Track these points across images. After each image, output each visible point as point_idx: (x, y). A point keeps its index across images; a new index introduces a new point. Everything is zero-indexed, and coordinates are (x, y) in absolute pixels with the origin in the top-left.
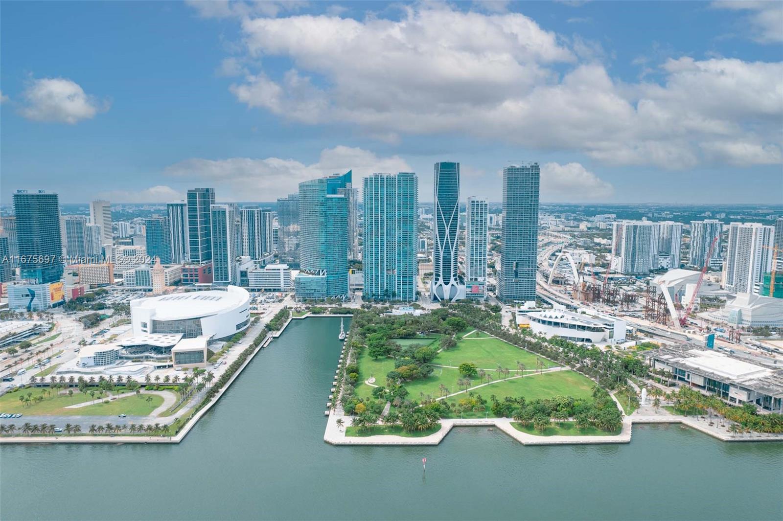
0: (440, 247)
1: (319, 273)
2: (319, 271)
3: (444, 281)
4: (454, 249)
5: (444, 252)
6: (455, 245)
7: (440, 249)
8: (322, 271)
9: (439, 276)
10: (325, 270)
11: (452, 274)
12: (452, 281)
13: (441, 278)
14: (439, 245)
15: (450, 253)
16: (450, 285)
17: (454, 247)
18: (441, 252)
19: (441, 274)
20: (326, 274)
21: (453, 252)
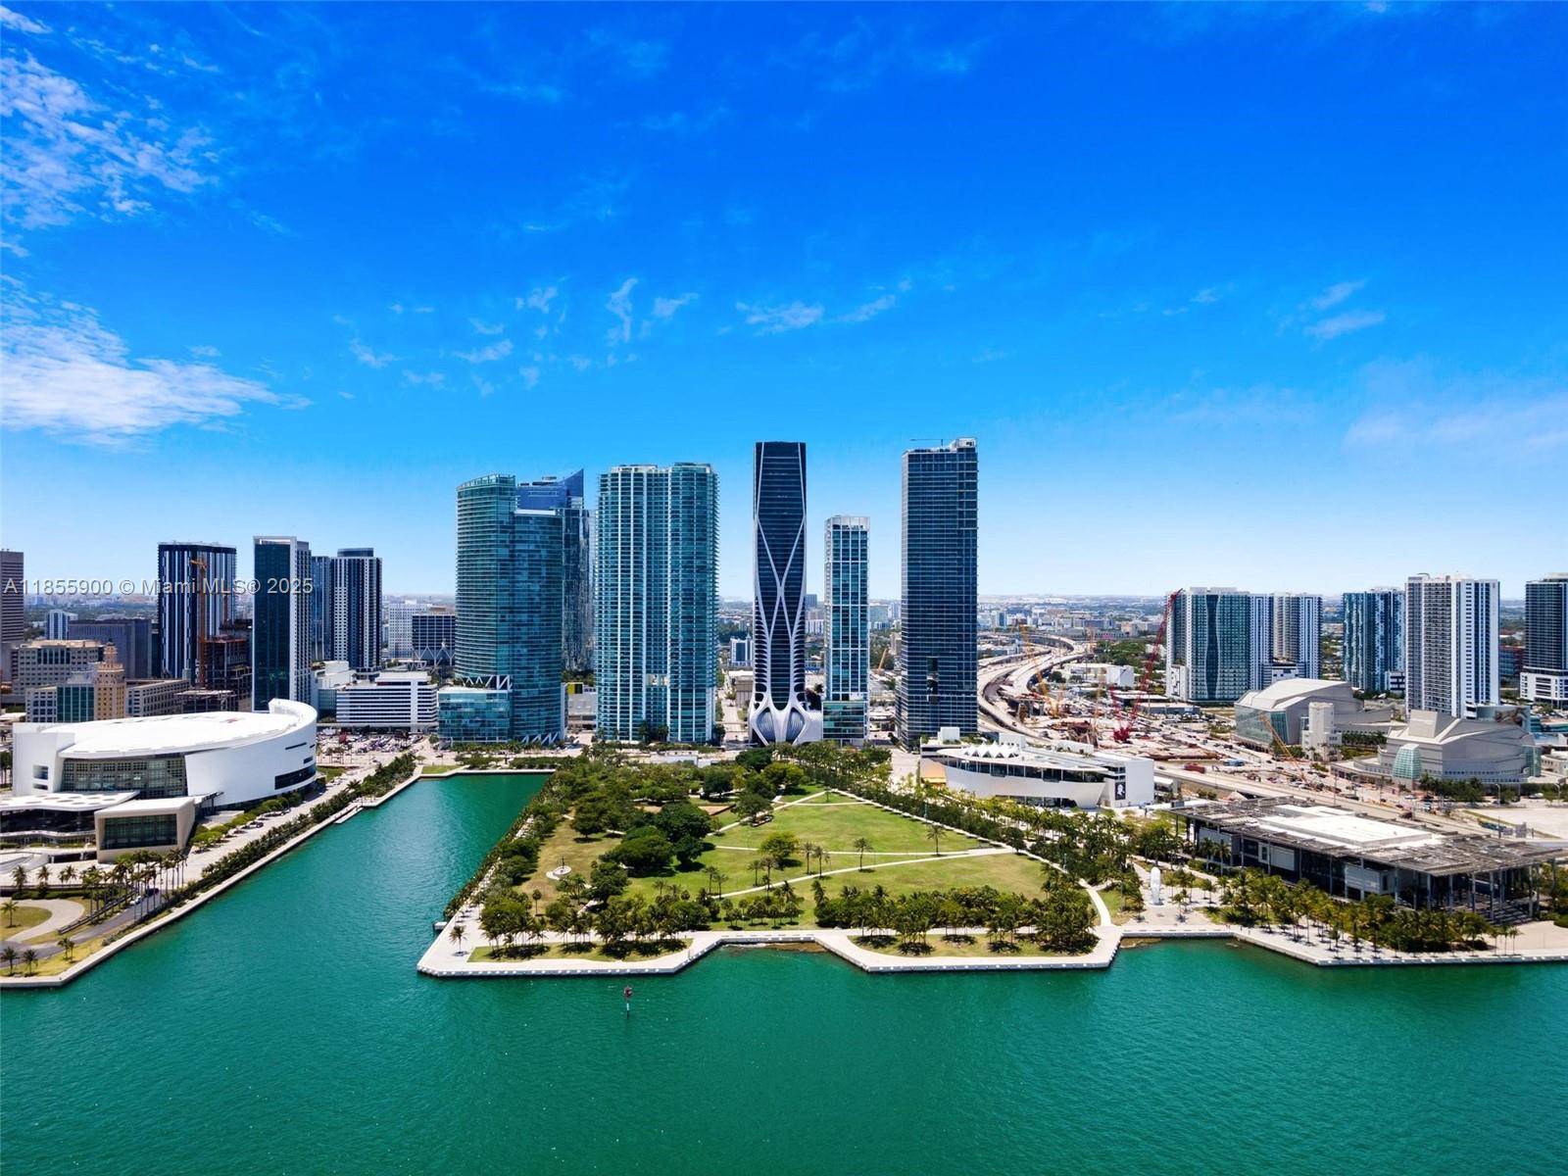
0: (765, 626)
1: (493, 685)
2: (495, 678)
3: (774, 700)
4: (795, 630)
5: (773, 637)
6: (797, 621)
7: (766, 630)
8: (502, 679)
9: (764, 689)
10: (508, 678)
11: (793, 685)
12: (793, 701)
13: (768, 695)
14: (764, 621)
15: (788, 637)
16: (788, 709)
17: (796, 626)
18: (767, 635)
19: (768, 685)
20: (509, 687)
21: (794, 636)
